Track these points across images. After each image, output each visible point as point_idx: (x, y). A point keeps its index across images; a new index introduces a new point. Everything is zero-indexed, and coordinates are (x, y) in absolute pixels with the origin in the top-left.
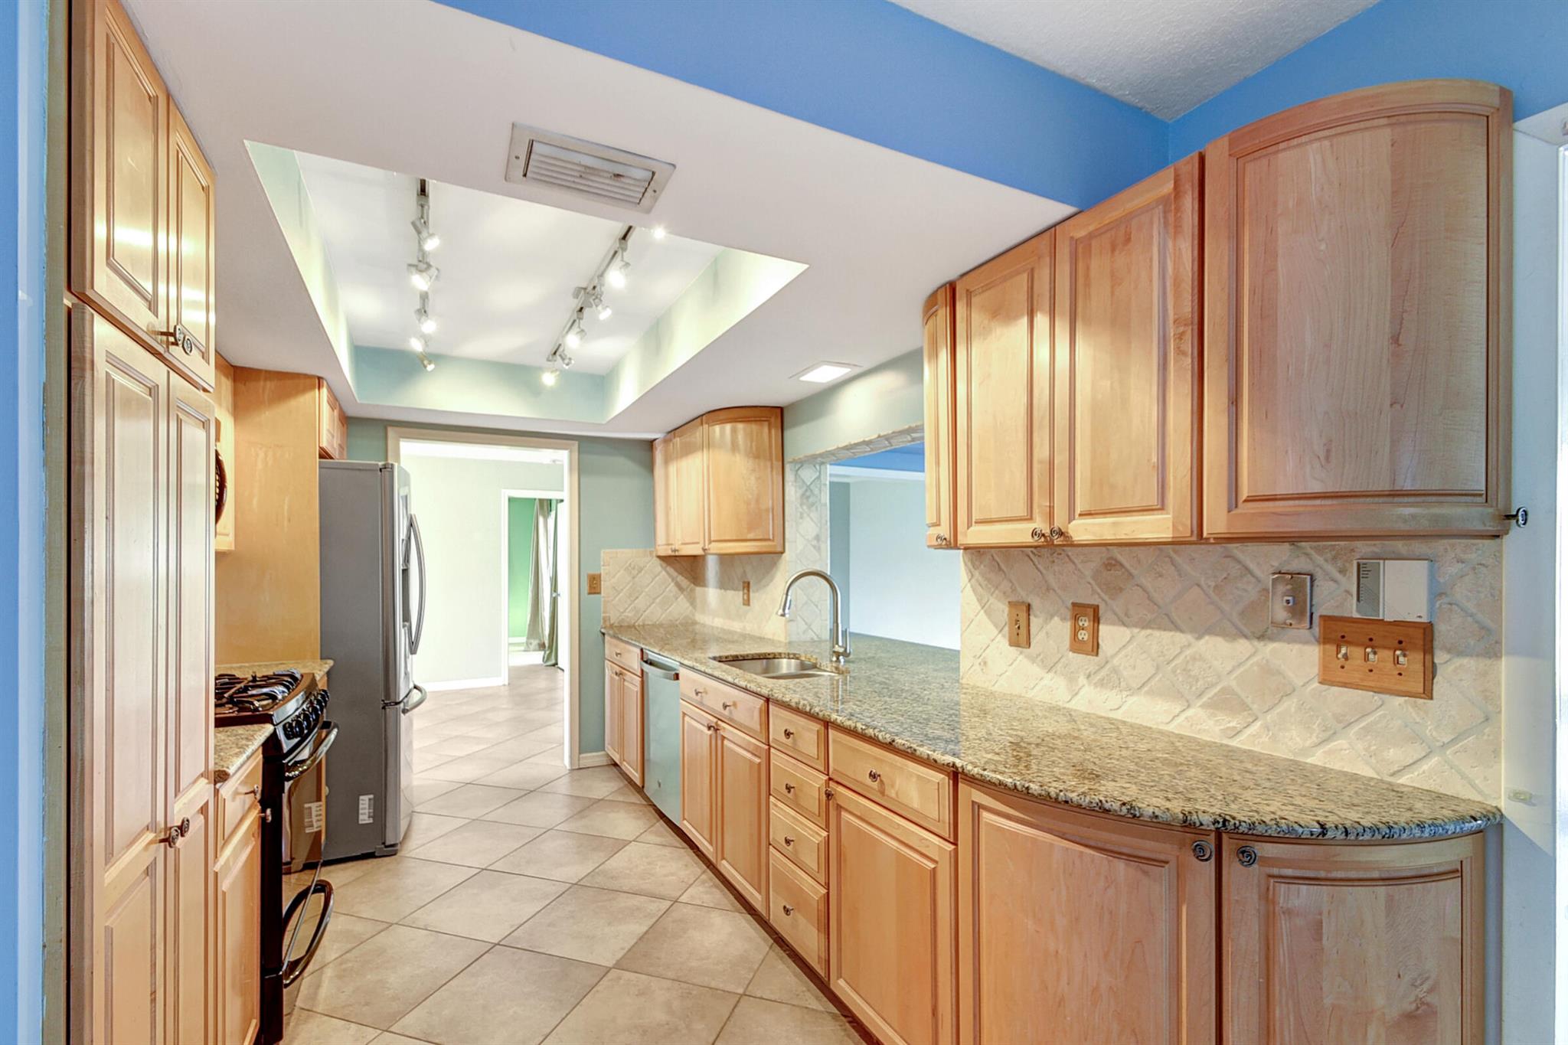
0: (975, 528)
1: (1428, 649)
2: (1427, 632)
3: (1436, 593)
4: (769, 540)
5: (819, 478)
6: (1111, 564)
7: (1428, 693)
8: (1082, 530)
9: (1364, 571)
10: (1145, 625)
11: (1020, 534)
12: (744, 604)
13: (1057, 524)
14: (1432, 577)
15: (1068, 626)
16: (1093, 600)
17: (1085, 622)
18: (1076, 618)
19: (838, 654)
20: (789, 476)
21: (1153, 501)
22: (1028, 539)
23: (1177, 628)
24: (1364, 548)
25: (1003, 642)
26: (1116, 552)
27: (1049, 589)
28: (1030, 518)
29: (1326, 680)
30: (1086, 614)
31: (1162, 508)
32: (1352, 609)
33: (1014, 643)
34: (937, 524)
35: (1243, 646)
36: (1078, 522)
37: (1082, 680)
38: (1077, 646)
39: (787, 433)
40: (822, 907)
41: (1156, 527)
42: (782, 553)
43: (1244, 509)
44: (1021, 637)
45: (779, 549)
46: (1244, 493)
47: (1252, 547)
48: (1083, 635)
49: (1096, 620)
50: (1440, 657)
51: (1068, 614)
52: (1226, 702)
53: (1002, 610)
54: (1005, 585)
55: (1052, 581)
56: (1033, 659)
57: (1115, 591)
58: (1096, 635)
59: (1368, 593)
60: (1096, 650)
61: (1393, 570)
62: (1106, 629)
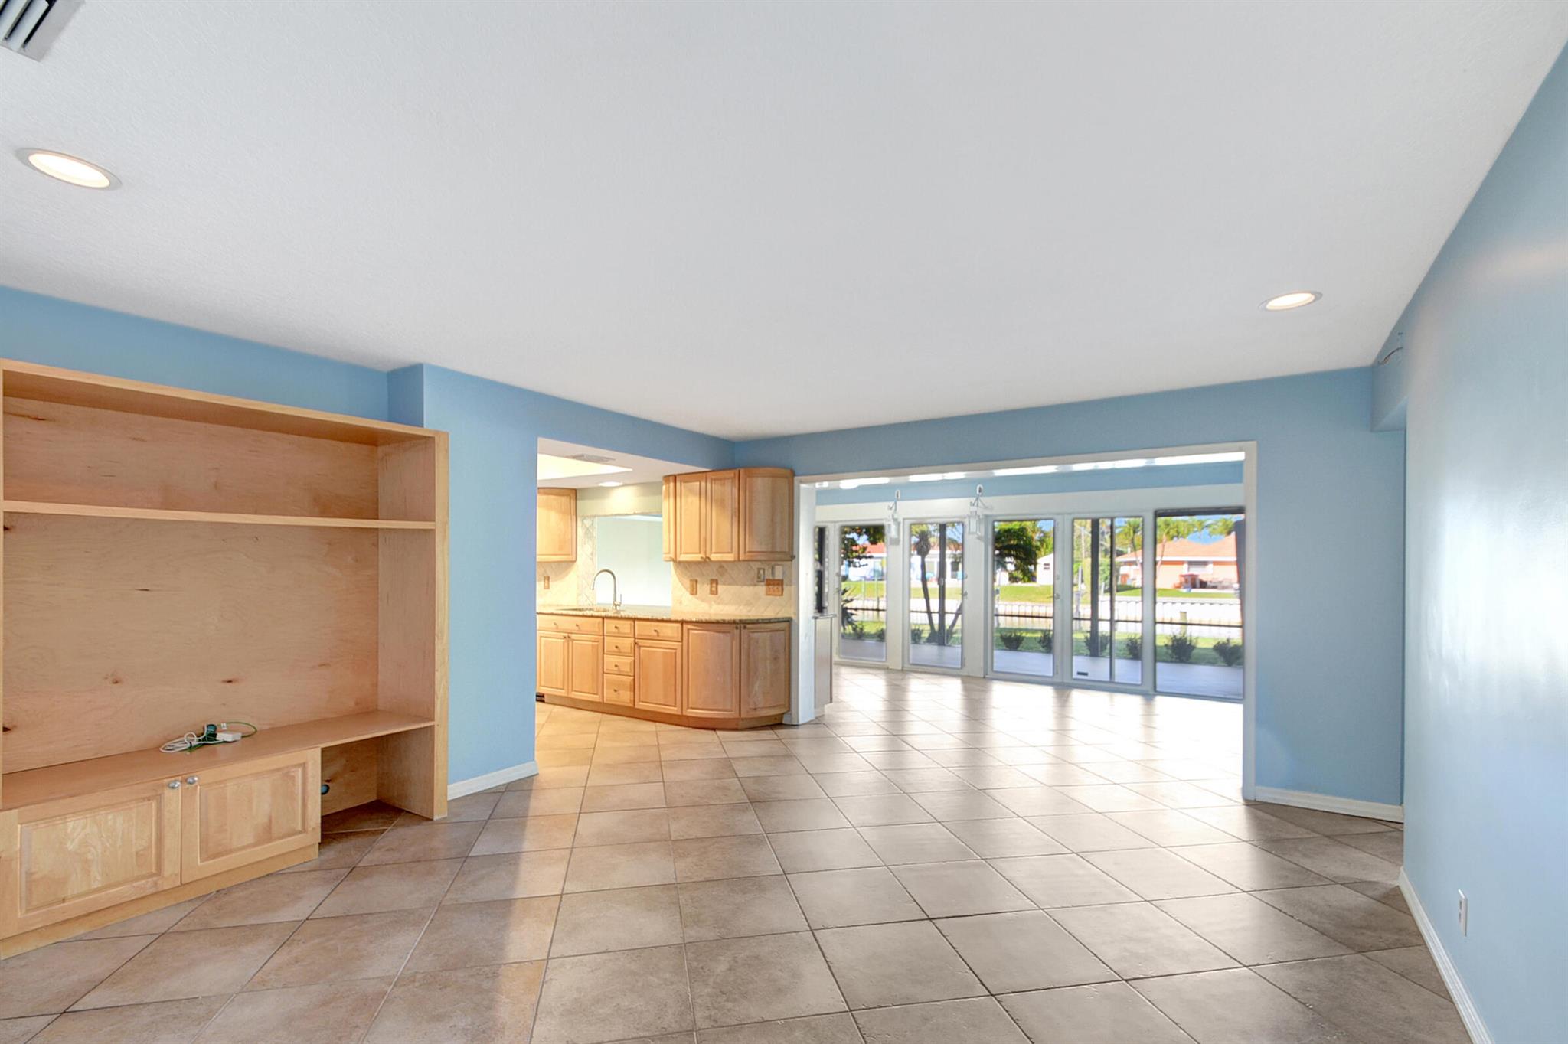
0: (683, 555)
1: (782, 585)
2: (782, 581)
3: (784, 573)
4: (569, 555)
5: (592, 524)
6: (721, 567)
7: (782, 595)
8: (714, 557)
9: (773, 568)
10: (729, 584)
11: (697, 557)
12: (545, 588)
13: (707, 555)
14: (783, 569)
15: (709, 586)
16: (716, 578)
17: (714, 585)
18: (711, 583)
19: (616, 605)
20: (579, 523)
21: (730, 551)
22: (699, 559)
23: (737, 585)
24: (773, 563)
25: (688, 594)
26: (723, 564)
27: (703, 575)
28: (700, 553)
29: (767, 594)
30: (714, 582)
31: (731, 552)
32: (771, 578)
33: (692, 594)
34: (669, 553)
35: (751, 588)
36: (713, 555)
37: (713, 603)
38: (712, 593)
39: (578, 502)
40: (632, 683)
41: (730, 557)
42: (575, 561)
43: (747, 554)
44: (694, 592)
45: (574, 559)
46: (747, 550)
47: (754, 563)
48: (714, 589)
49: (717, 584)
50: (784, 587)
51: (709, 582)
52: (748, 604)
53: (688, 584)
54: (689, 574)
55: (704, 573)
56: (697, 598)
57: (722, 575)
58: (717, 588)
59: (773, 573)
60: (717, 593)
61: (777, 567)
62: (719, 587)
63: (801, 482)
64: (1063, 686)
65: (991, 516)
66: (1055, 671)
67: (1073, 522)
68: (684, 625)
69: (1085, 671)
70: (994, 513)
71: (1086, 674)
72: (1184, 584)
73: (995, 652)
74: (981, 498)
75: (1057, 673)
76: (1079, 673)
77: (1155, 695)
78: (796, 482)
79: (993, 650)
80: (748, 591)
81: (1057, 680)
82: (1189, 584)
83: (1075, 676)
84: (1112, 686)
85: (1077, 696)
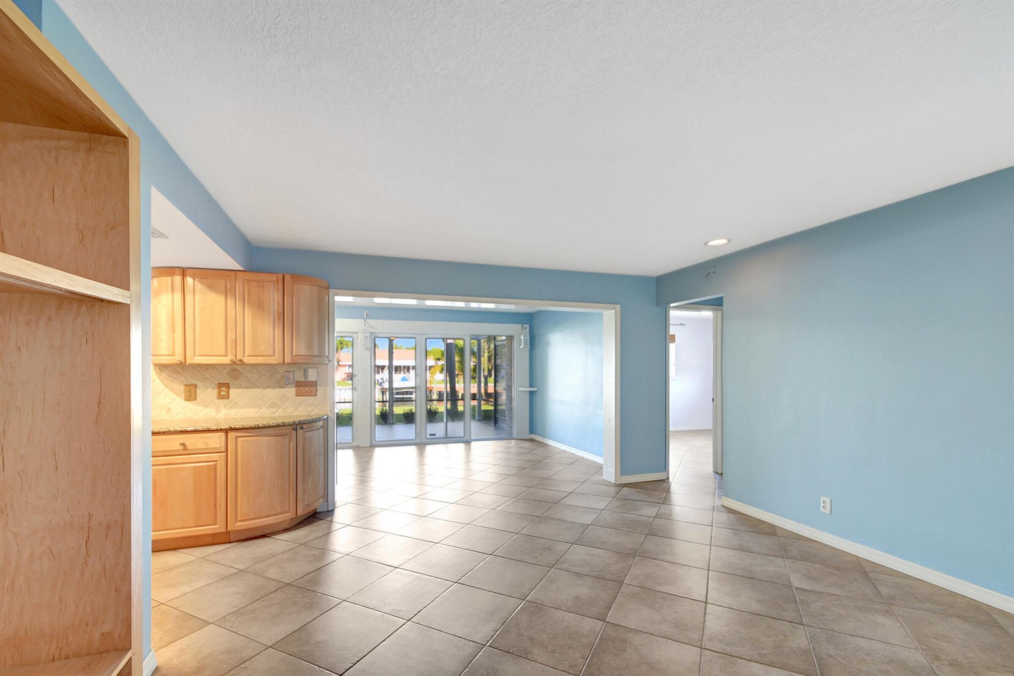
0: (198, 358)
1: (316, 386)
2: (316, 382)
3: (317, 375)
6: (234, 370)
7: (316, 395)
9: (305, 371)
10: (246, 387)
11: (223, 360)
13: (239, 358)
14: (317, 371)
15: (216, 390)
16: (226, 382)
17: (223, 389)
18: (219, 387)
21: (271, 354)
22: (227, 362)
24: (305, 367)
25: (181, 399)
27: (206, 379)
28: (227, 355)
29: (296, 395)
30: (224, 386)
32: (302, 379)
33: (188, 400)
35: (277, 390)
36: (246, 358)
38: (220, 397)
41: (274, 360)
43: (294, 357)
44: (190, 397)
46: (294, 354)
47: (281, 366)
48: (223, 393)
49: (228, 387)
50: (318, 388)
51: (215, 386)
52: (273, 405)
53: (181, 388)
54: (182, 378)
55: (207, 376)
56: (197, 404)
57: (236, 378)
58: (228, 393)
59: (306, 376)
60: (228, 397)
61: (310, 370)
62: (231, 391)
63: (336, 294)
64: (421, 445)
65: (375, 333)
66: (417, 436)
67: (426, 339)
68: (230, 434)
69: (434, 433)
70: (377, 331)
71: (434, 435)
72: (347, 378)
73: (376, 426)
74: (367, 320)
75: (418, 437)
76: (431, 435)
77: (471, 441)
78: (331, 294)
79: (375, 425)
80: (272, 393)
81: (418, 441)
82: (350, 379)
83: (428, 436)
84: (447, 439)
85: (429, 448)
